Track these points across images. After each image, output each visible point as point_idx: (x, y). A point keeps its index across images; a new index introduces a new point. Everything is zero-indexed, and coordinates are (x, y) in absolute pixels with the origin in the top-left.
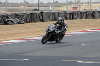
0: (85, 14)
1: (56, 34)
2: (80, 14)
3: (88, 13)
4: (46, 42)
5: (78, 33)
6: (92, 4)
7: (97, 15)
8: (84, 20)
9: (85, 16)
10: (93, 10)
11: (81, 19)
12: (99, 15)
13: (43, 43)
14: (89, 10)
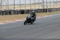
0: (5, 12)
1: (31, 20)
2: (2, 12)
3: (7, 12)
4: (26, 24)
5: (1, 24)
6: (9, 6)
7: (12, 12)
8: (5, 16)
9: (5, 14)
10: (10, 10)
11: (3, 15)
12: (13, 13)
13: (25, 24)
14: (7, 10)
